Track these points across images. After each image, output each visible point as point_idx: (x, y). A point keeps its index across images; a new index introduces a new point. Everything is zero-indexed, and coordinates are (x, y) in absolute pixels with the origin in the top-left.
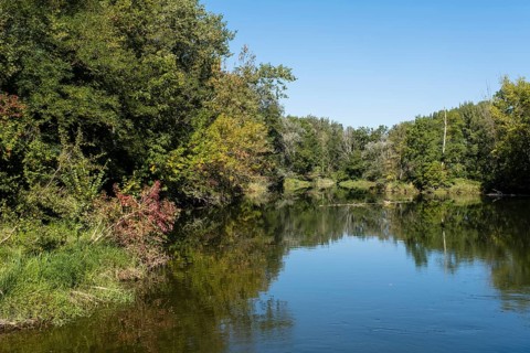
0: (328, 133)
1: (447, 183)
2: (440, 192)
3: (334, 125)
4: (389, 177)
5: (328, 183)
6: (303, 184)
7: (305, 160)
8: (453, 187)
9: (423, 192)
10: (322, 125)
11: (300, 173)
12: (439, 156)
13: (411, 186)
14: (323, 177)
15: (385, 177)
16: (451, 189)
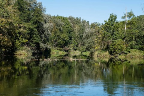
0: (80, 26)
1: (126, 52)
2: (122, 57)
3: (84, 22)
4: (96, 48)
5: (78, 53)
6: (62, 53)
7: (63, 40)
8: (129, 54)
9: (113, 57)
10: (77, 21)
11: (60, 47)
12: (123, 37)
13: (107, 53)
14: (75, 49)
15: (94, 48)
16: (128, 55)
